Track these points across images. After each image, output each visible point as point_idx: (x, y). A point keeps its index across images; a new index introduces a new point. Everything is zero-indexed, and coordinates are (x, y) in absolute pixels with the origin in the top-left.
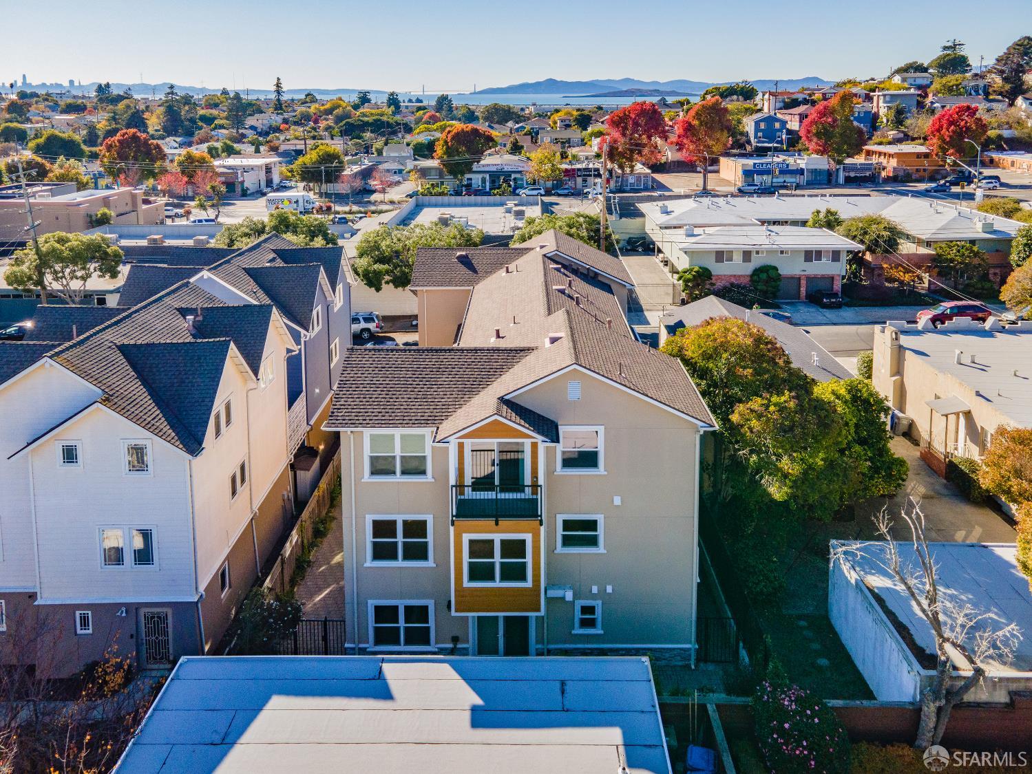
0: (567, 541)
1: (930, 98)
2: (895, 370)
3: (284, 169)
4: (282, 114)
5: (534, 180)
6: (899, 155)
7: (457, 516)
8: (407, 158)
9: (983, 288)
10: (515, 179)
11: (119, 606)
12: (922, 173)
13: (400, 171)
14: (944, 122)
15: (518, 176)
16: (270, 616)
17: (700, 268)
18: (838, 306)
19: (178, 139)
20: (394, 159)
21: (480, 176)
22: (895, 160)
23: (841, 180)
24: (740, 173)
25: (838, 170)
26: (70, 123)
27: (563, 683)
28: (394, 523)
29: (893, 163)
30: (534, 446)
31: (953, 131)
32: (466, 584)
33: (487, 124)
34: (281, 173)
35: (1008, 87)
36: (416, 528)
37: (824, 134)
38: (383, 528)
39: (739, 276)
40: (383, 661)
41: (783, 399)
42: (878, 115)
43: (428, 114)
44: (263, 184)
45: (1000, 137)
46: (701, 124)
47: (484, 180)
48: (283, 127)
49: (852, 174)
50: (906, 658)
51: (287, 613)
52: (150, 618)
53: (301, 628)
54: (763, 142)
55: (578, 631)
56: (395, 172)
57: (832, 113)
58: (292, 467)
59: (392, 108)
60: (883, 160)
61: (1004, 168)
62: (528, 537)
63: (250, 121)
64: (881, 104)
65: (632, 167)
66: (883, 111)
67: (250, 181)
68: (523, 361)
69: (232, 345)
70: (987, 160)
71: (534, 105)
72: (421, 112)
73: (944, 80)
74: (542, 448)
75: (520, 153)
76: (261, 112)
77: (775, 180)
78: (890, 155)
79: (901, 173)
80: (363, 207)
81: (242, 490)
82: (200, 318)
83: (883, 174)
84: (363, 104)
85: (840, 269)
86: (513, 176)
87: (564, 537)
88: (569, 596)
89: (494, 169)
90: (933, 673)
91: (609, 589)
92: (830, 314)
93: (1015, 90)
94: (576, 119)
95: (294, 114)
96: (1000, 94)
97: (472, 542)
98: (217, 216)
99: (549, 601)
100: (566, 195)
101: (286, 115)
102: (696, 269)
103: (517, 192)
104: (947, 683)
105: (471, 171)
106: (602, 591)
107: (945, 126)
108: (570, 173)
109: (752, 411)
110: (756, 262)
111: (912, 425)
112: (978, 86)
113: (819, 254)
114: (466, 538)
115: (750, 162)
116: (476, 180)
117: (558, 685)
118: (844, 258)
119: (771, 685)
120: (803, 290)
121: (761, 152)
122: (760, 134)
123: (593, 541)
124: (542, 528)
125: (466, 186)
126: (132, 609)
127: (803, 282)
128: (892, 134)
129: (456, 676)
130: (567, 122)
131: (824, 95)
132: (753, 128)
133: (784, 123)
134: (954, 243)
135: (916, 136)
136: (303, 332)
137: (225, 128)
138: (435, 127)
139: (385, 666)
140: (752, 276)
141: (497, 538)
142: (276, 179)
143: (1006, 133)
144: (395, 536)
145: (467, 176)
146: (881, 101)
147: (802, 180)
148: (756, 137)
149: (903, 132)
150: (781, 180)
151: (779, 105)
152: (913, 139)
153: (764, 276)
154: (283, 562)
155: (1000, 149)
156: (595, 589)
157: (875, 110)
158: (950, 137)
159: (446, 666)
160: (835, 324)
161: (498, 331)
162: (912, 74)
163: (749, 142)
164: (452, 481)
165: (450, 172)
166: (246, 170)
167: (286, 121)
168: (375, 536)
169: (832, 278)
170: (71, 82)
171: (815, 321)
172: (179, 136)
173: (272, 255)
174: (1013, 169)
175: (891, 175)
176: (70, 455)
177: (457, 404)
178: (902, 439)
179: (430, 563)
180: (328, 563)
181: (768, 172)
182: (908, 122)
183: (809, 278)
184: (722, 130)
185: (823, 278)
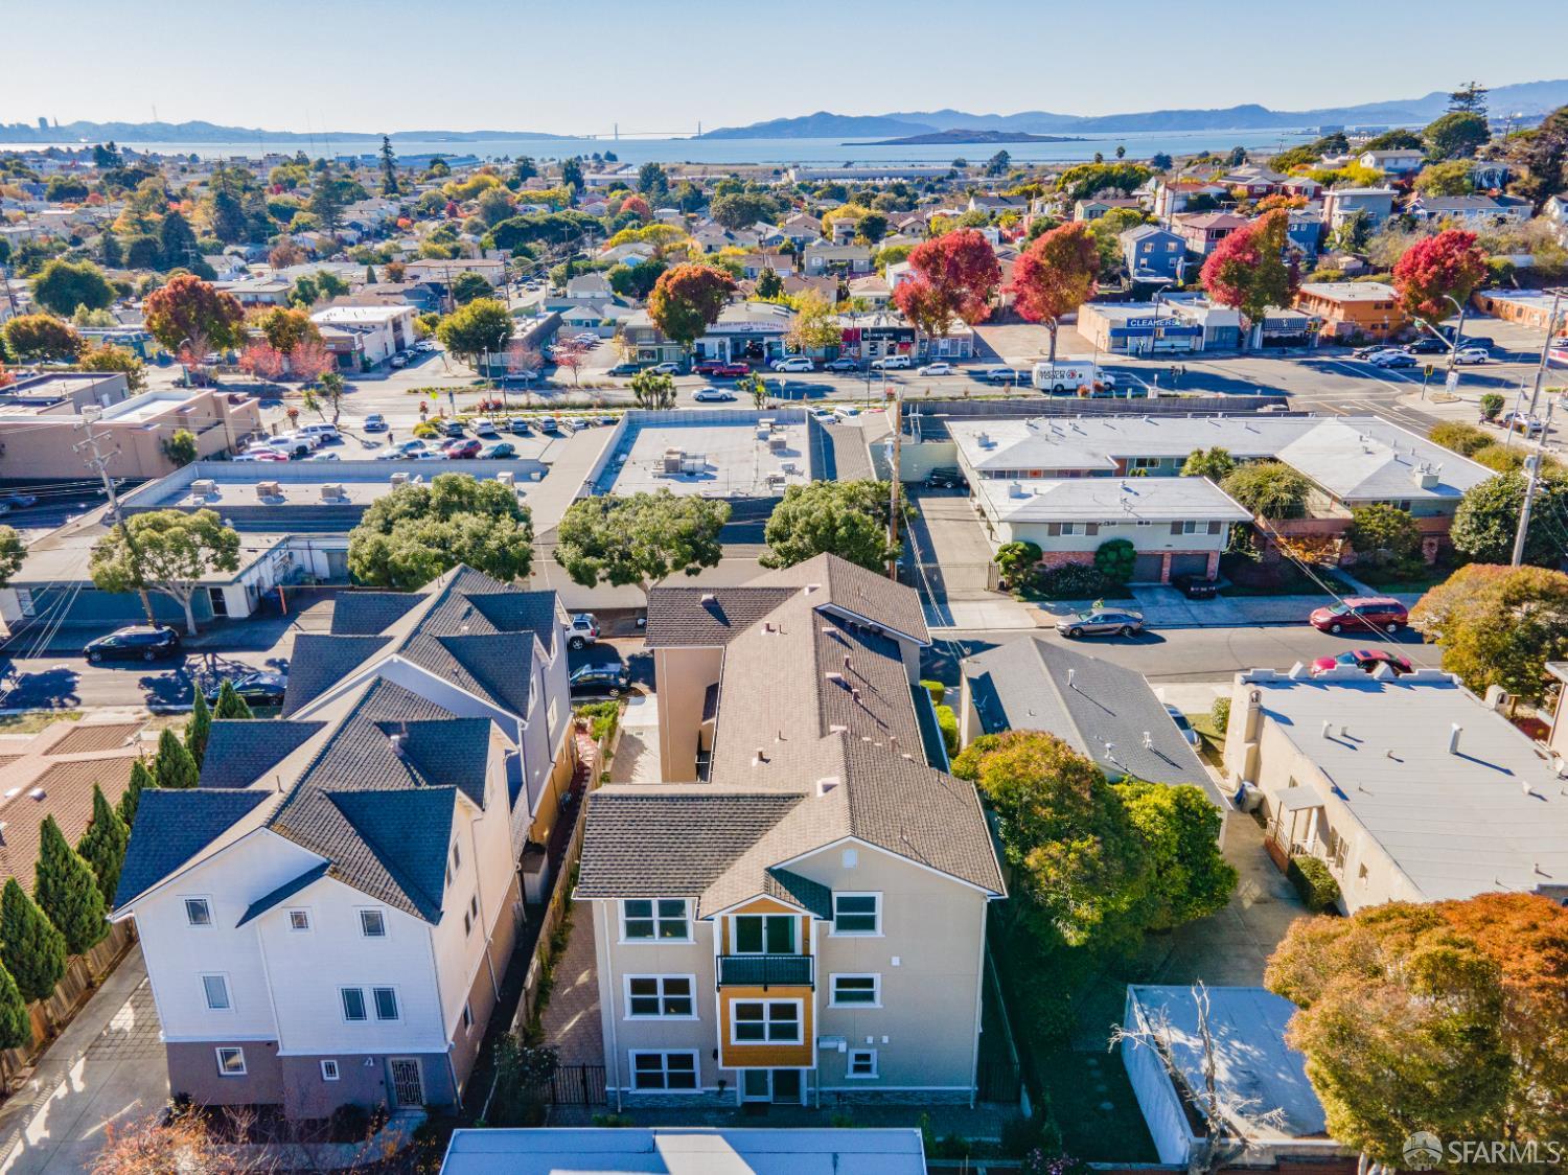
0: (840, 997)
1: (1413, 198)
2: (1251, 735)
3: (418, 320)
4: (397, 199)
5: (798, 348)
6: (1348, 305)
7: (723, 983)
8: (603, 301)
9: (1408, 570)
10: (769, 345)
11: (365, 1056)
12: (1379, 331)
13: (595, 323)
14: (1421, 257)
15: (774, 339)
16: (525, 1063)
17: (1027, 544)
18: (1210, 596)
19: (243, 250)
20: (584, 302)
21: (717, 341)
22: (1342, 312)
23: (1257, 343)
24: (1107, 333)
25: (1253, 329)
26: (69, 221)
27: (835, 1156)
28: (654, 981)
29: (1339, 315)
30: (806, 920)
31: (1434, 274)
32: (734, 1041)
33: (723, 230)
34: (416, 328)
35: (1536, 182)
36: (678, 986)
37: (1238, 279)
38: (641, 986)
39: (1080, 553)
40: (656, 1133)
41: (1085, 844)
42: (1330, 229)
43: (629, 200)
44: (392, 350)
45: (1508, 268)
46: (1053, 264)
47: (722, 347)
48: (401, 222)
49: (1275, 334)
50: (1181, 1124)
51: (544, 1061)
52: (398, 1066)
53: (559, 1074)
54: (1148, 274)
55: (851, 1075)
56: (587, 325)
57: (1253, 246)
58: (520, 873)
59: (572, 185)
60: (1324, 311)
61: (1506, 319)
62: (800, 1002)
63: (351, 214)
64: (1336, 211)
65: (944, 327)
66: (1337, 223)
67: (373, 348)
68: (792, 812)
69: (459, 792)
70: (1484, 304)
71: (795, 167)
72: (618, 193)
73: (1439, 168)
74: (814, 926)
75: (776, 295)
76: (366, 197)
77: (1158, 344)
78: (1334, 304)
79: (1348, 332)
80: (547, 395)
81: (475, 923)
82: (406, 735)
83: (1323, 332)
84: (524, 179)
85: (1218, 544)
86: (766, 340)
87: (837, 993)
88: (842, 1047)
89: (737, 329)
90: (1203, 1140)
91: (885, 1039)
92: (1196, 609)
93: (1548, 186)
94: (862, 226)
95: (416, 199)
96: (1524, 193)
97: (738, 1006)
98: (336, 419)
99: (821, 1051)
100: (845, 371)
101: (405, 202)
102: (1022, 546)
103: (773, 364)
104: (1215, 1149)
105: (702, 334)
106: (878, 1043)
107: (1422, 265)
108: (851, 336)
109: (1051, 857)
110: (1105, 535)
111: (1262, 801)
112: (1494, 171)
113: (1191, 525)
114: (733, 1002)
115: (1124, 313)
116: (711, 345)
117: (830, 1157)
118: (1224, 529)
119: (1041, 1154)
120: (1166, 570)
121: (1142, 294)
122: (1144, 261)
123: (870, 997)
124: (814, 995)
125: (696, 355)
126: (381, 1059)
127: (1167, 561)
128: (1346, 261)
129: (730, 1149)
130: (849, 229)
131: (1251, 188)
132: (1134, 251)
133: (1181, 242)
134: (1380, 507)
135: (1381, 265)
136: (519, 720)
137: (312, 229)
138: (642, 232)
139: (658, 1138)
140: (1097, 553)
141: (767, 1003)
142: (409, 338)
143: (1519, 260)
144: (655, 992)
145: (697, 341)
146: (1336, 205)
147: (1198, 343)
148: (1137, 266)
149: (1362, 259)
150: (1168, 343)
151: (1181, 204)
152: (1377, 271)
153: (1112, 556)
154: (527, 995)
155: (1506, 286)
156: (870, 1040)
157: (1324, 219)
158: (1428, 281)
159: (719, 1138)
160: (1201, 626)
161: (761, 754)
162: (1392, 153)
163: (1126, 274)
164: (717, 951)
165: (673, 337)
166: (364, 329)
167: (405, 212)
168: (634, 992)
169: (1207, 556)
170: (43, 121)
171: (1175, 621)
172: (243, 243)
173: (467, 605)
174: (1519, 320)
175: (1333, 334)
176: (299, 921)
177: (720, 868)
178: (1249, 817)
179: (694, 1017)
180: (573, 984)
181: (1148, 332)
182: (1373, 242)
183: (1174, 556)
184: (1083, 273)
185: (1195, 555)
